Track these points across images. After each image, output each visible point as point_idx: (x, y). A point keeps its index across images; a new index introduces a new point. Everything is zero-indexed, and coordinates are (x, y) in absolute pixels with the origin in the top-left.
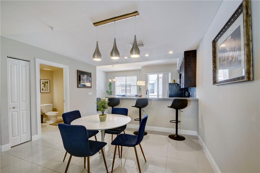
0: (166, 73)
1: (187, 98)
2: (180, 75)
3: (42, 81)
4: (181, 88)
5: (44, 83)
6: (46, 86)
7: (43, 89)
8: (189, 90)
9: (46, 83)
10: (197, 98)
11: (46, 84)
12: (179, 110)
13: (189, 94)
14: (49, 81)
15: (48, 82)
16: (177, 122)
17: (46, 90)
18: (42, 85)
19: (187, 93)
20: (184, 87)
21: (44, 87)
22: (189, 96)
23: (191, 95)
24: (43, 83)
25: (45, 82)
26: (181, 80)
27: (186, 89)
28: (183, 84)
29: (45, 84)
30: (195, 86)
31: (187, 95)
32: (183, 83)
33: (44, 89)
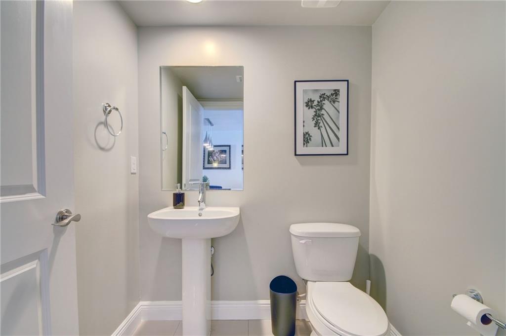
3: (305, 91)
5: (316, 98)
6: (326, 116)
7: (307, 139)
9: (326, 102)
11: (327, 105)
14: (342, 87)
15: (336, 92)
17: (323, 144)
18: (305, 114)
21: (317, 124)
24: (309, 104)
25: (323, 97)
29: (321, 108)
33: (315, 133)
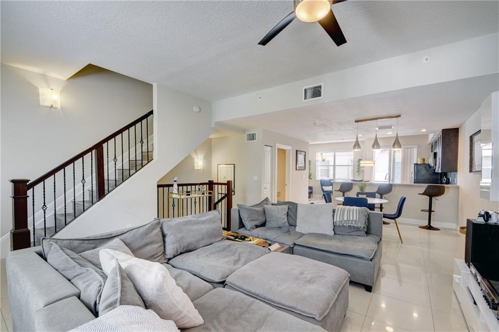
0: (408, 148)
1: (445, 185)
2: (435, 154)
4: (436, 171)
8: (449, 174)
10: (458, 185)
12: (433, 198)
13: (448, 180)
16: (430, 211)
19: (445, 179)
20: (440, 171)
22: (448, 182)
23: (450, 181)
26: (436, 161)
27: (444, 174)
28: (439, 168)
30: (456, 171)
31: (445, 181)
32: (439, 166)
